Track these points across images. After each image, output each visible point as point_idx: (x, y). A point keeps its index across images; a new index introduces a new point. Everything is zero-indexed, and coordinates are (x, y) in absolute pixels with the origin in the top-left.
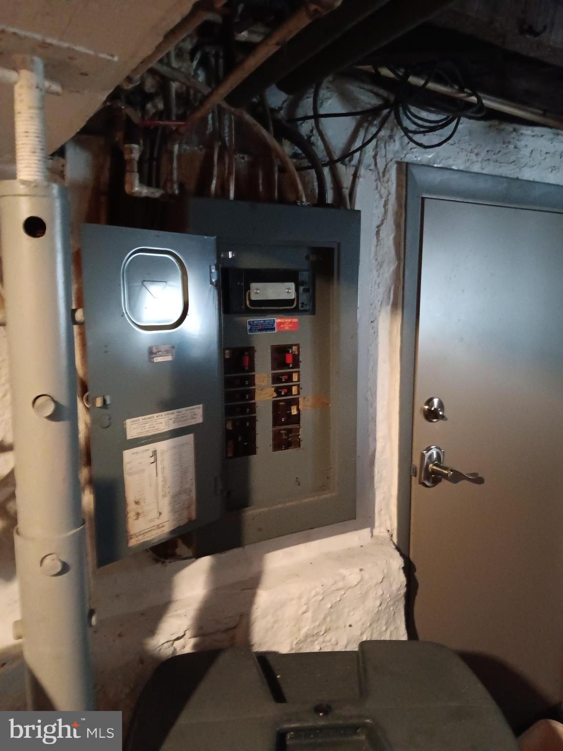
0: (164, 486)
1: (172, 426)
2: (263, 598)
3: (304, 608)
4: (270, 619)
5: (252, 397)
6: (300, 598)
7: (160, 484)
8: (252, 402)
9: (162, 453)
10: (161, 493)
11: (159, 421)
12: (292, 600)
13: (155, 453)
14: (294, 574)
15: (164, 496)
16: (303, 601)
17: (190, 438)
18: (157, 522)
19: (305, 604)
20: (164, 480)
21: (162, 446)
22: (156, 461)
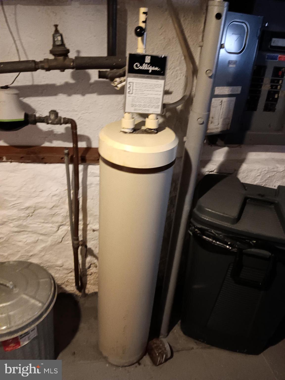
0: (222, 114)
1: (230, 93)
2: (244, 166)
3: (259, 174)
4: (245, 174)
5: (261, 87)
6: (258, 170)
7: (221, 113)
8: (260, 89)
9: (224, 102)
10: (220, 117)
11: (226, 90)
12: (255, 170)
13: (222, 101)
14: (258, 162)
15: (221, 118)
16: (259, 171)
17: (234, 99)
18: (217, 127)
19: (260, 173)
20: (222, 112)
21: (225, 99)
22: (221, 104)
